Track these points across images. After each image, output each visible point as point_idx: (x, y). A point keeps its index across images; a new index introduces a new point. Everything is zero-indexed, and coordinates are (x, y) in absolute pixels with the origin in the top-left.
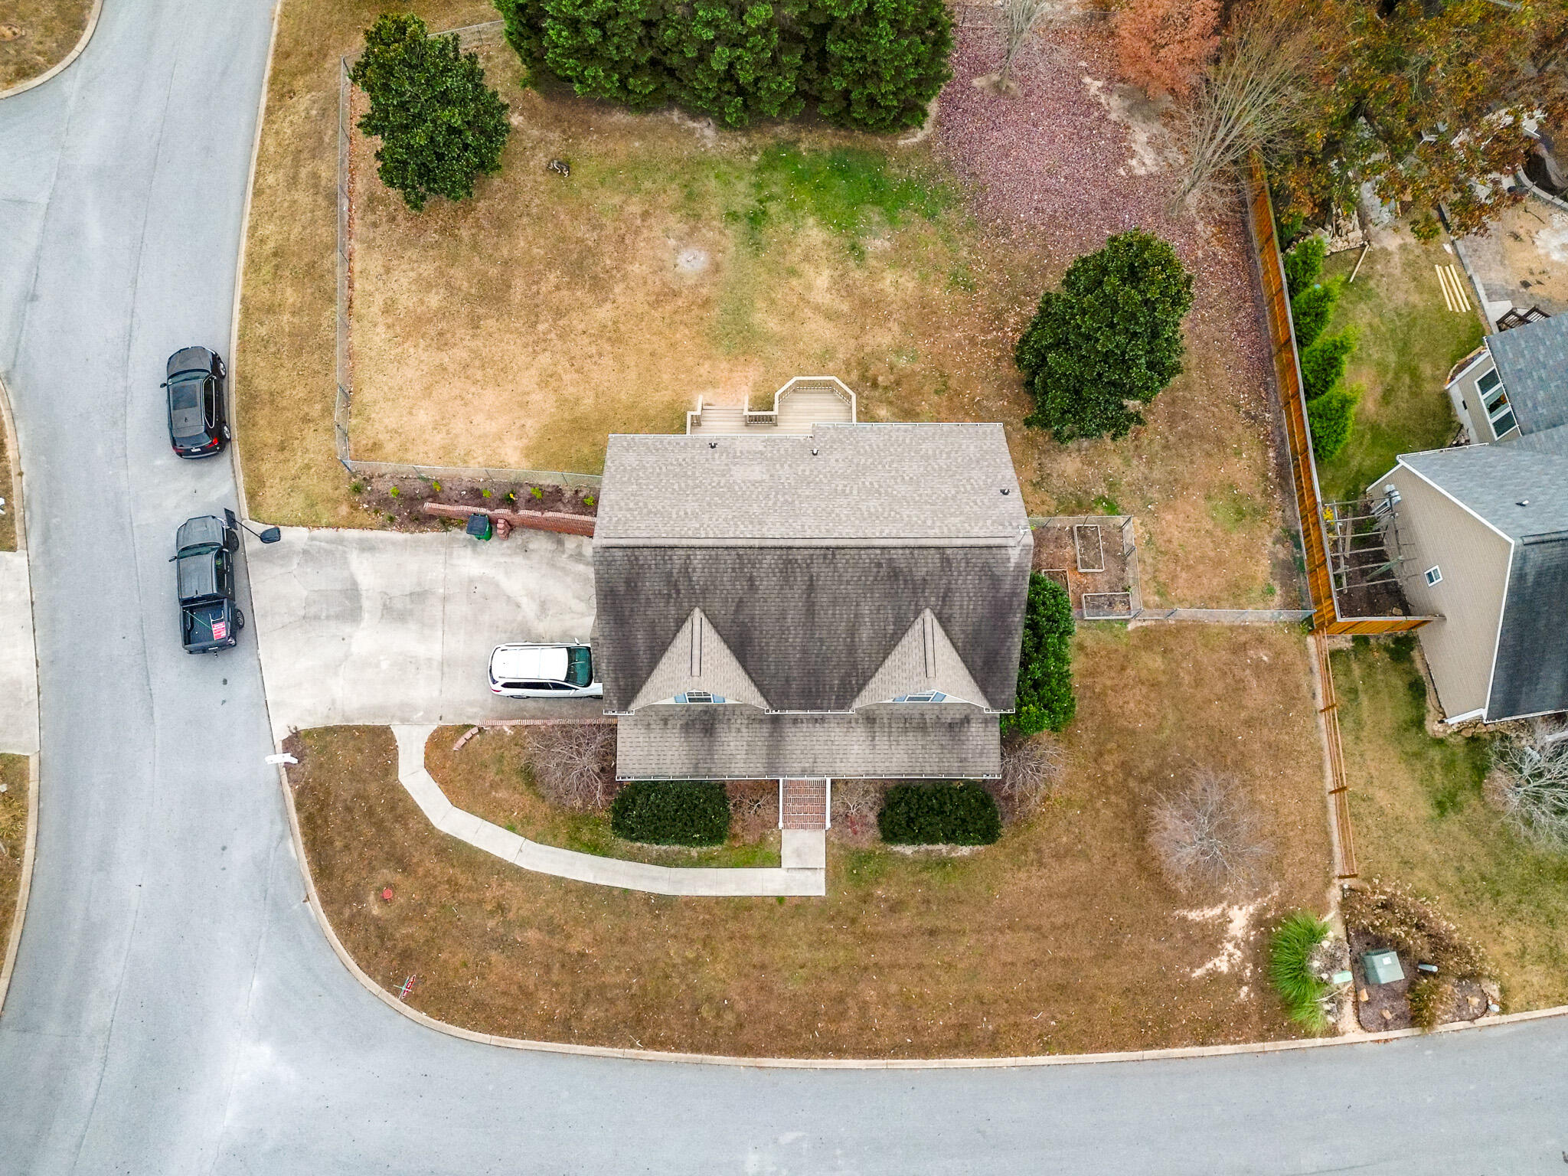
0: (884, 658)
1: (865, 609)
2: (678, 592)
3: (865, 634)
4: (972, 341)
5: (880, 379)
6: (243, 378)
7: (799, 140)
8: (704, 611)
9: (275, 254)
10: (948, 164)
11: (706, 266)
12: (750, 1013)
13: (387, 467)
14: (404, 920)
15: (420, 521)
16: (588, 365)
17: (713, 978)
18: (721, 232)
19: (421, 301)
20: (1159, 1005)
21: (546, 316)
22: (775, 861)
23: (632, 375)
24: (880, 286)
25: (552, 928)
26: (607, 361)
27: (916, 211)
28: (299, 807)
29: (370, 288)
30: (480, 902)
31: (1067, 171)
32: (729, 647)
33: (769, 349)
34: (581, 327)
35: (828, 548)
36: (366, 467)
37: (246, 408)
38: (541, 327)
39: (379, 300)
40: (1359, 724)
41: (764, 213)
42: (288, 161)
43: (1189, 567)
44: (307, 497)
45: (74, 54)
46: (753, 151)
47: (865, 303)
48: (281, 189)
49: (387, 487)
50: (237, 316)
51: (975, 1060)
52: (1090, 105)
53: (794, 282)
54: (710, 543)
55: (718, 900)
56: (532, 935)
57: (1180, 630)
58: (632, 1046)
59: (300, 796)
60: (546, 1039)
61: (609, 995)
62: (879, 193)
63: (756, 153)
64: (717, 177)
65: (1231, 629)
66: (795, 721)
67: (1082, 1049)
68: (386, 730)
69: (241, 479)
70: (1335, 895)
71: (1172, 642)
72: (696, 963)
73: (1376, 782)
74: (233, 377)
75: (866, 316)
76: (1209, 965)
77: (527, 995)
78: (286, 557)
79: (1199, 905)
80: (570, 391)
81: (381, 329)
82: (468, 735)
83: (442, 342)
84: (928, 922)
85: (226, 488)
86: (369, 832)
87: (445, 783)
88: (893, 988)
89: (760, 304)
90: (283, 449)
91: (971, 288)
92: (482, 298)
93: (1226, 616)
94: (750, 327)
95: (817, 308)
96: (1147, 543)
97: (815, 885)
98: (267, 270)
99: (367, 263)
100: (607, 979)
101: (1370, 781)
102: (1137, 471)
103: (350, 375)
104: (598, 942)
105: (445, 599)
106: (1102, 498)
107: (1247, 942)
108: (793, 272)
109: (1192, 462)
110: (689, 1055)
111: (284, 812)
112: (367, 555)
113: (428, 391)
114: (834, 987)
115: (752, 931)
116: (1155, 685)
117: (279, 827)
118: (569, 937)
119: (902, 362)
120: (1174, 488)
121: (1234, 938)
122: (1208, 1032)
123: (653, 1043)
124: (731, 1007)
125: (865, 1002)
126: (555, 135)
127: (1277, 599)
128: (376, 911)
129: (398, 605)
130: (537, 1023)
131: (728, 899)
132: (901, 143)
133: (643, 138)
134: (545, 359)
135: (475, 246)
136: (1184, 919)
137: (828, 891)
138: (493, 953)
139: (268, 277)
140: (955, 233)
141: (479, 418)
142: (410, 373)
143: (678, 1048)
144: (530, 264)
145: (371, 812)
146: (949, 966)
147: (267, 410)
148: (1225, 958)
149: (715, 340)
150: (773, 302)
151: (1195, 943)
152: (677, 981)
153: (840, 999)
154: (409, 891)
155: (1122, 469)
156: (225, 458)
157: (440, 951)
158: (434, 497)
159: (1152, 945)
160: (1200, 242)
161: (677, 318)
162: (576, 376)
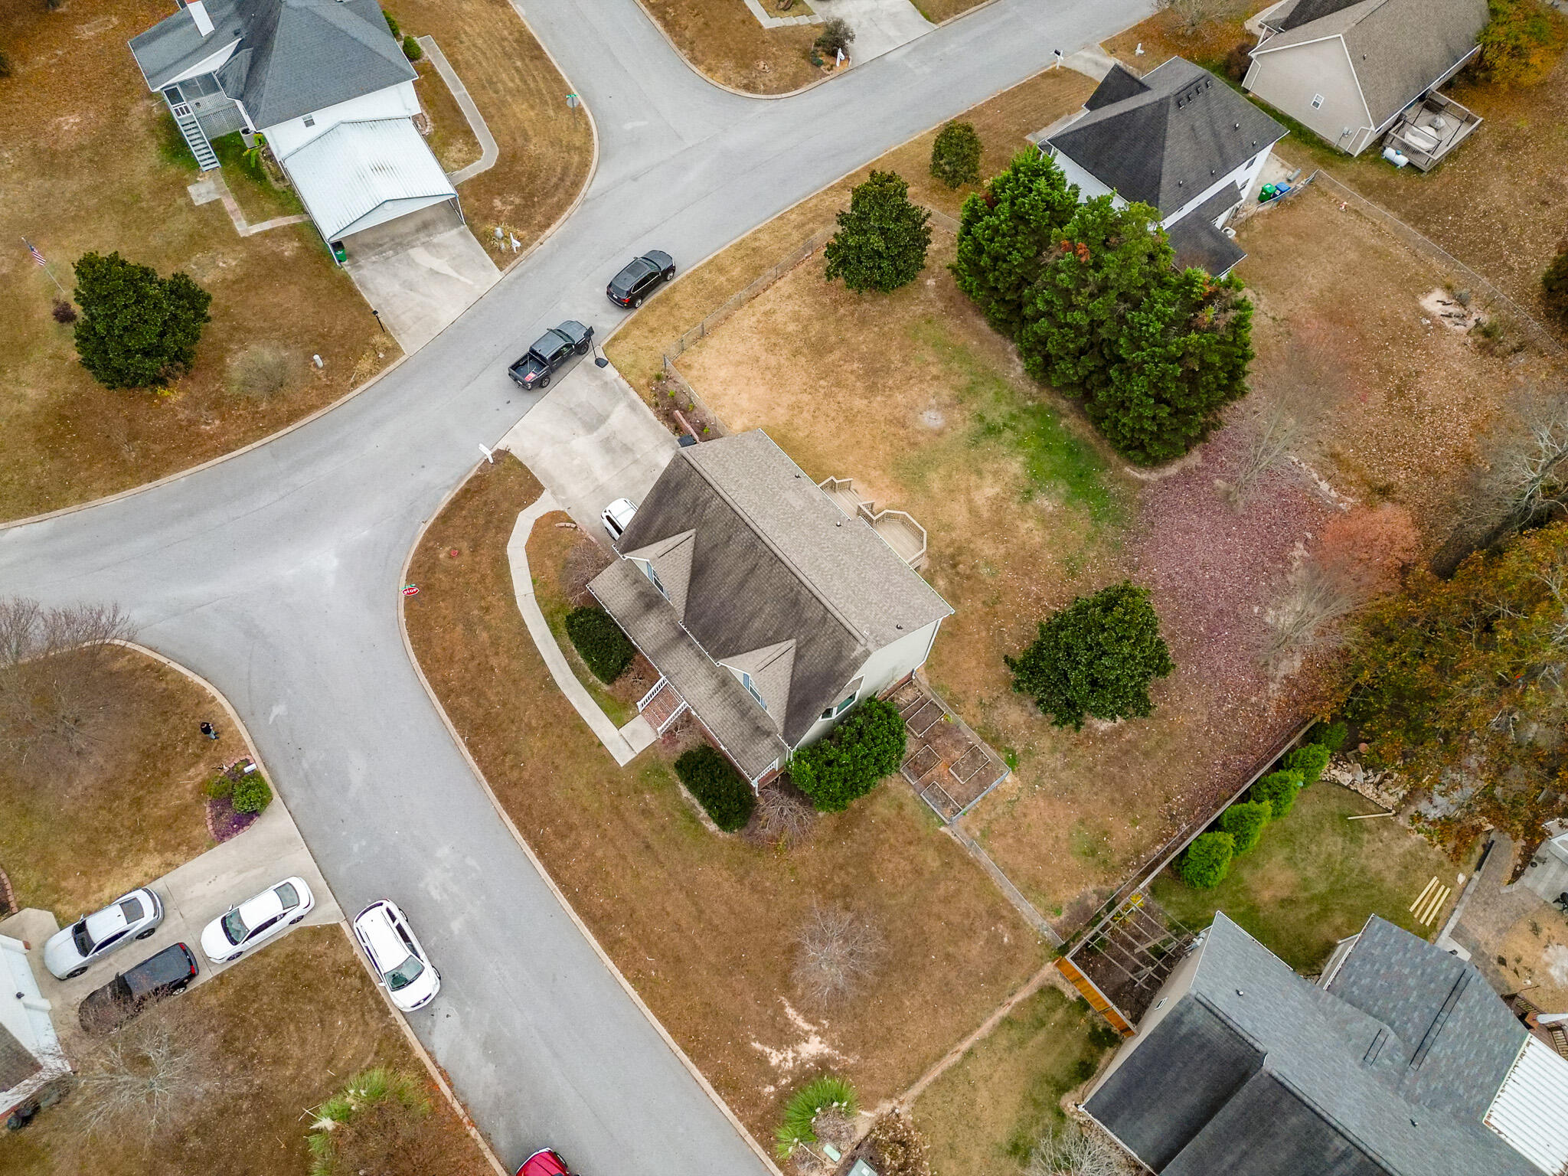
0: (755, 649)
1: (767, 609)
2: (694, 512)
3: (757, 624)
4: (1039, 599)
5: (961, 566)
6: (674, 289)
7: (1066, 416)
8: (697, 533)
9: (753, 249)
10: (1142, 504)
11: (936, 428)
12: (526, 783)
13: (682, 380)
14: (447, 572)
15: (668, 417)
16: (822, 419)
17: (530, 747)
18: (964, 420)
19: (785, 323)
20: (717, 1035)
21: (831, 379)
22: (619, 724)
23: (836, 442)
24: (1018, 523)
25: (495, 642)
26: (833, 425)
27: (1090, 508)
28: (470, 482)
29: (772, 298)
30: (483, 598)
31: (1218, 574)
32: (692, 566)
33: (919, 495)
34: (840, 399)
35: (776, 555)
36: (673, 371)
37: (659, 301)
38: (822, 383)
39: (768, 306)
40: (1022, 1043)
41: (1000, 432)
42: (810, 216)
43: (1019, 841)
44: (635, 361)
45: (779, 96)
46: (1033, 399)
47: (1000, 523)
48: (792, 225)
49: (671, 388)
50: (705, 261)
51: (595, 942)
52: (1283, 559)
53: (974, 478)
54: (728, 499)
55: (574, 712)
56: (484, 636)
57: (971, 864)
58: (462, 737)
59: (476, 477)
60: (434, 689)
61: (481, 701)
62: (1080, 482)
63: (1034, 401)
64: (996, 393)
65: (1004, 900)
66: (691, 645)
67: (651, 1006)
68: (541, 489)
69: (620, 328)
70: (885, 1107)
71: (957, 863)
72: (531, 730)
73: (990, 1084)
74: (671, 284)
75: (992, 530)
76: (768, 1050)
77: (451, 660)
78: (596, 378)
79: (799, 1010)
80: (798, 421)
81: (754, 319)
82: (568, 524)
83: (772, 349)
84: (653, 840)
85: (610, 326)
86: (481, 521)
87: (534, 533)
88: (599, 853)
89: (942, 471)
90: (651, 331)
91: (1072, 573)
92: (812, 346)
93: (1010, 891)
94: (923, 476)
95: (970, 501)
96: (1010, 802)
97: (623, 757)
98: (742, 252)
99: (785, 286)
100: (490, 694)
101: (987, 1079)
102: (1055, 761)
103: (715, 326)
104: (505, 671)
105: (636, 461)
106: (1013, 752)
107: (803, 1064)
108: (979, 473)
109: (1096, 794)
110: (479, 772)
111: (461, 478)
112: (629, 410)
113: (739, 363)
114: (575, 819)
115: (571, 745)
116: (918, 872)
117: (452, 482)
118: (497, 654)
119: (984, 571)
120: (1065, 793)
121: (797, 1052)
122: (725, 1084)
123: (472, 747)
124: (522, 769)
125: (580, 843)
126: (940, 305)
127: (1056, 920)
128: (441, 556)
129: (614, 443)
130: (439, 677)
131: (580, 717)
132: (1127, 469)
133: (981, 342)
134: (806, 397)
135: (839, 320)
136: (783, 1007)
137: (625, 766)
138: (461, 626)
139: (738, 256)
140: (1099, 540)
141: (745, 396)
142: (741, 349)
143: (479, 762)
144: (853, 351)
145: (491, 514)
146: (637, 876)
147: (665, 310)
148: (781, 1057)
149: (897, 465)
150: (950, 477)
151: (773, 1026)
152: (514, 729)
153: (571, 827)
154: (464, 561)
155: (1045, 750)
156: (623, 314)
157: (443, 600)
158: (685, 412)
159: (750, 997)
160: (1262, 694)
161: (891, 438)
162: (810, 418)
